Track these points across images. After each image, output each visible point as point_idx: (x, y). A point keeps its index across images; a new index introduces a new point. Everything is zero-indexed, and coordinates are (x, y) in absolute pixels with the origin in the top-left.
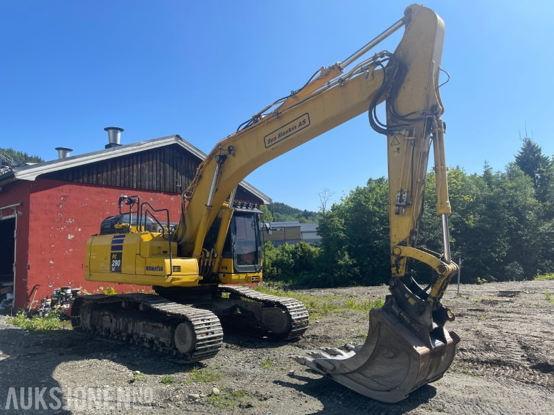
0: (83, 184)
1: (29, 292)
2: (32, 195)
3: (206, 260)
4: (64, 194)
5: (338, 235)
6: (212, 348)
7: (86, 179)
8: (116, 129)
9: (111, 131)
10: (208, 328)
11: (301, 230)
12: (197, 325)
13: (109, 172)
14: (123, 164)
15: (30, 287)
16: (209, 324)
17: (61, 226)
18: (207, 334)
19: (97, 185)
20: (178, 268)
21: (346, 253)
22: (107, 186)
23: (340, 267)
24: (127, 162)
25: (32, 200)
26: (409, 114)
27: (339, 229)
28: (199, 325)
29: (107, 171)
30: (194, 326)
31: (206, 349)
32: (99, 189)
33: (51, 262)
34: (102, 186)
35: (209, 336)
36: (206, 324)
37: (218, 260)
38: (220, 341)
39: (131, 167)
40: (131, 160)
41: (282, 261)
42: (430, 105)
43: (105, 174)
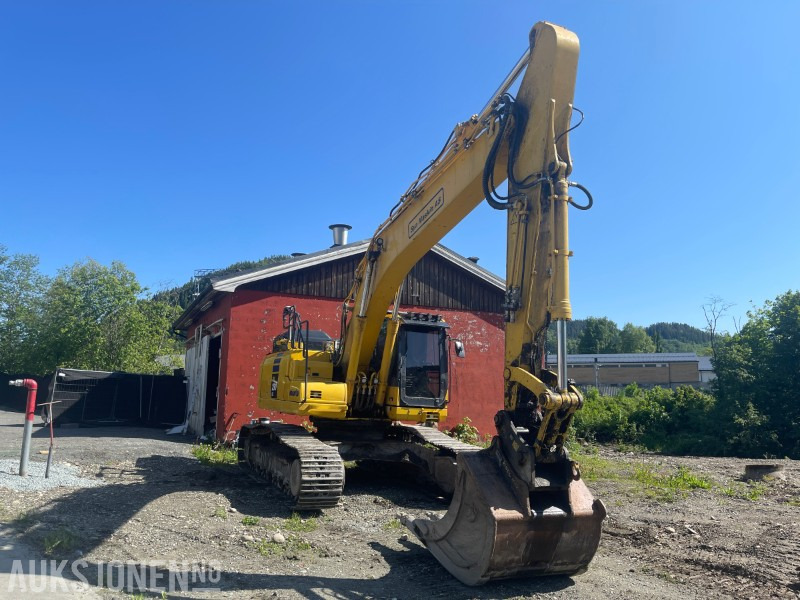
0: (291, 295)
1: (226, 420)
2: (233, 309)
3: (364, 387)
4: (269, 307)
5: (736, 375)
6: (325, 494)
7: (294, 289)
8: (342, 227)
9: (336, 229)
10: (321, 468)
11: (700, 368)
12: (307, 462)
13: (323, 281)
14: (340, 269)
15: (227, 415)
16: (324, 463)
17: (265, 345)
18: (318, 475)
19: (308, 296)
20: (317, 394)
21: (751, 405)
22: (320, 297)
23: (740, 428)
24: (346, 267)
25: (233, 314)
26: (526, 179)
27: (740, 365)
28: (310, 462)
29: (320, 279)
30: (301, 463)
31: (317, 494)
32: (309, 301)
33: (251, 387)
34: (313, 297)
35: (320, 478)
36: (320, 463)
37: (382, 388)
38: (338, 487)
39: (351, 274)
40: (351, 264)
41: (647, 414)
42: (549, 162)
43: (317, 283)
